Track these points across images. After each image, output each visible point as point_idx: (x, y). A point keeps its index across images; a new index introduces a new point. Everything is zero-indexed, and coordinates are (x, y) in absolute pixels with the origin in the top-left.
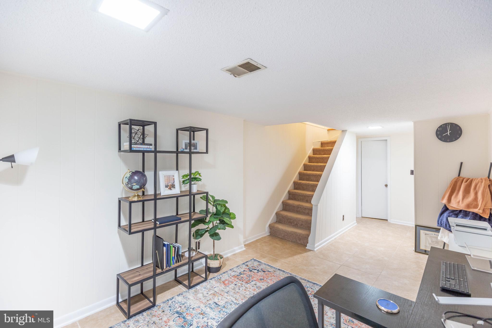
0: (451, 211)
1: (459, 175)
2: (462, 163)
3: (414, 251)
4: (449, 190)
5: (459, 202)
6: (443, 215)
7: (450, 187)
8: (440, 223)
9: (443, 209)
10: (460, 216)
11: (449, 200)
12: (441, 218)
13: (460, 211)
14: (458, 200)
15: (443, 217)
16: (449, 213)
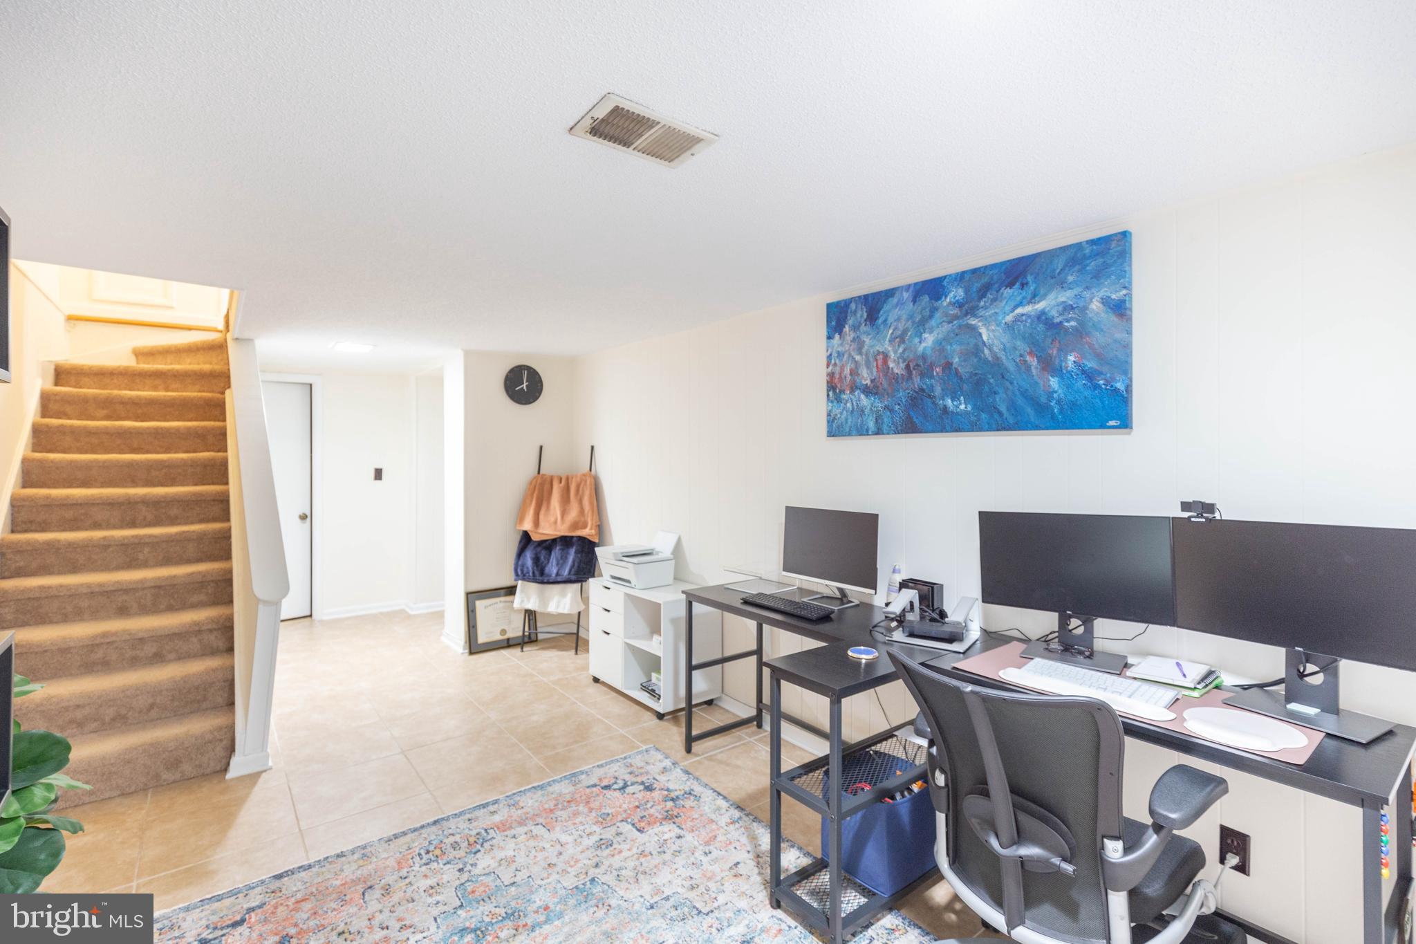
0: (536, 544)
1: (539, 473)
2: (541, 448)
3: (467, 654)
4: (531, 501)
5: (556, 522)
6: (523, 555)
7: (532, 498)
8: (520, 573)
9: (522, 544)
10: (558, 548)
11: (537, 523)
12: (520, 563)
13: (554, 541)
14: (552, 519)
15: (524, 559)
16: (535, 548)
